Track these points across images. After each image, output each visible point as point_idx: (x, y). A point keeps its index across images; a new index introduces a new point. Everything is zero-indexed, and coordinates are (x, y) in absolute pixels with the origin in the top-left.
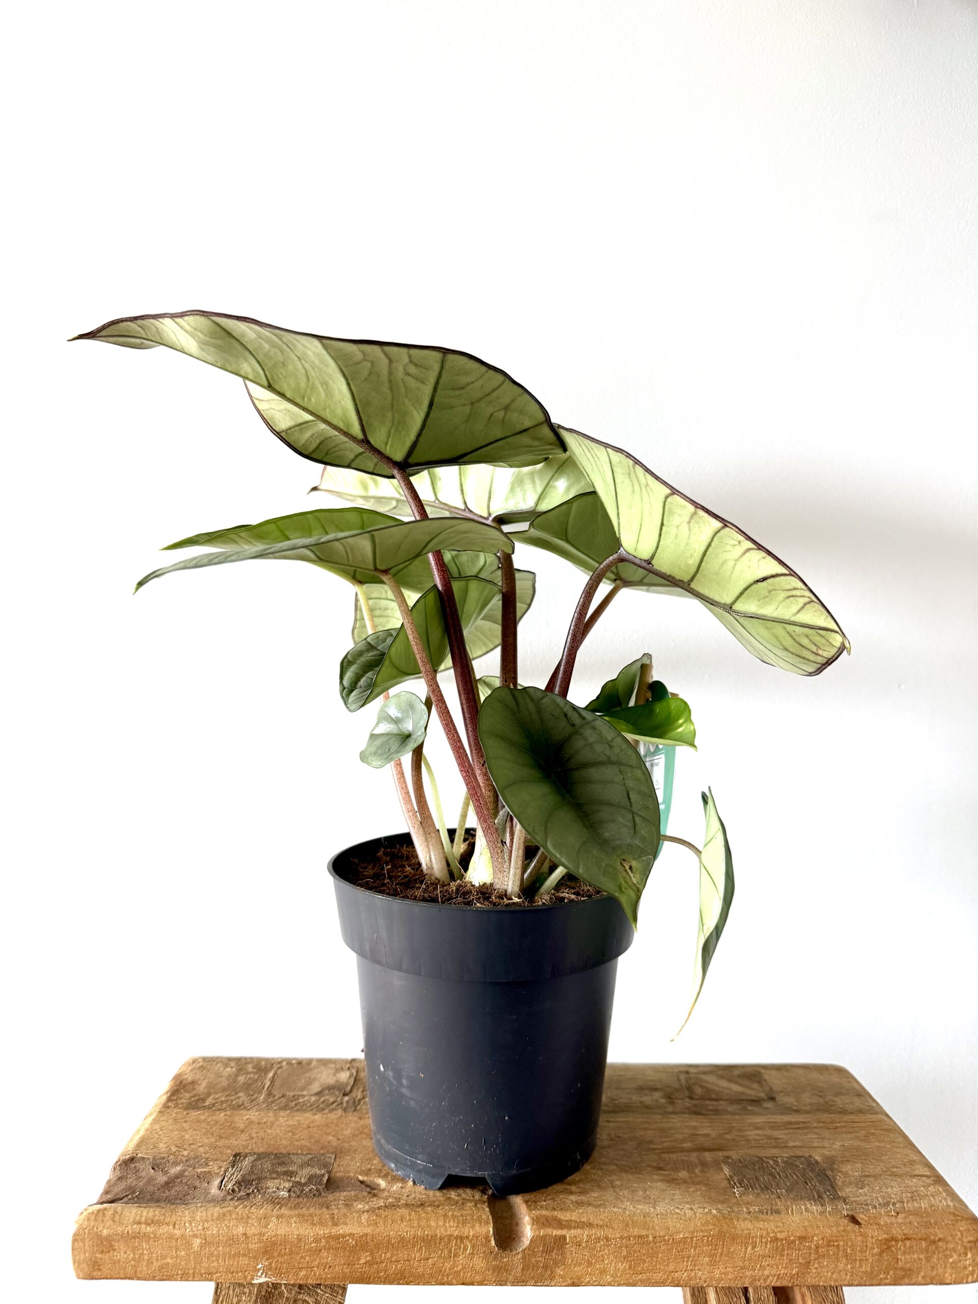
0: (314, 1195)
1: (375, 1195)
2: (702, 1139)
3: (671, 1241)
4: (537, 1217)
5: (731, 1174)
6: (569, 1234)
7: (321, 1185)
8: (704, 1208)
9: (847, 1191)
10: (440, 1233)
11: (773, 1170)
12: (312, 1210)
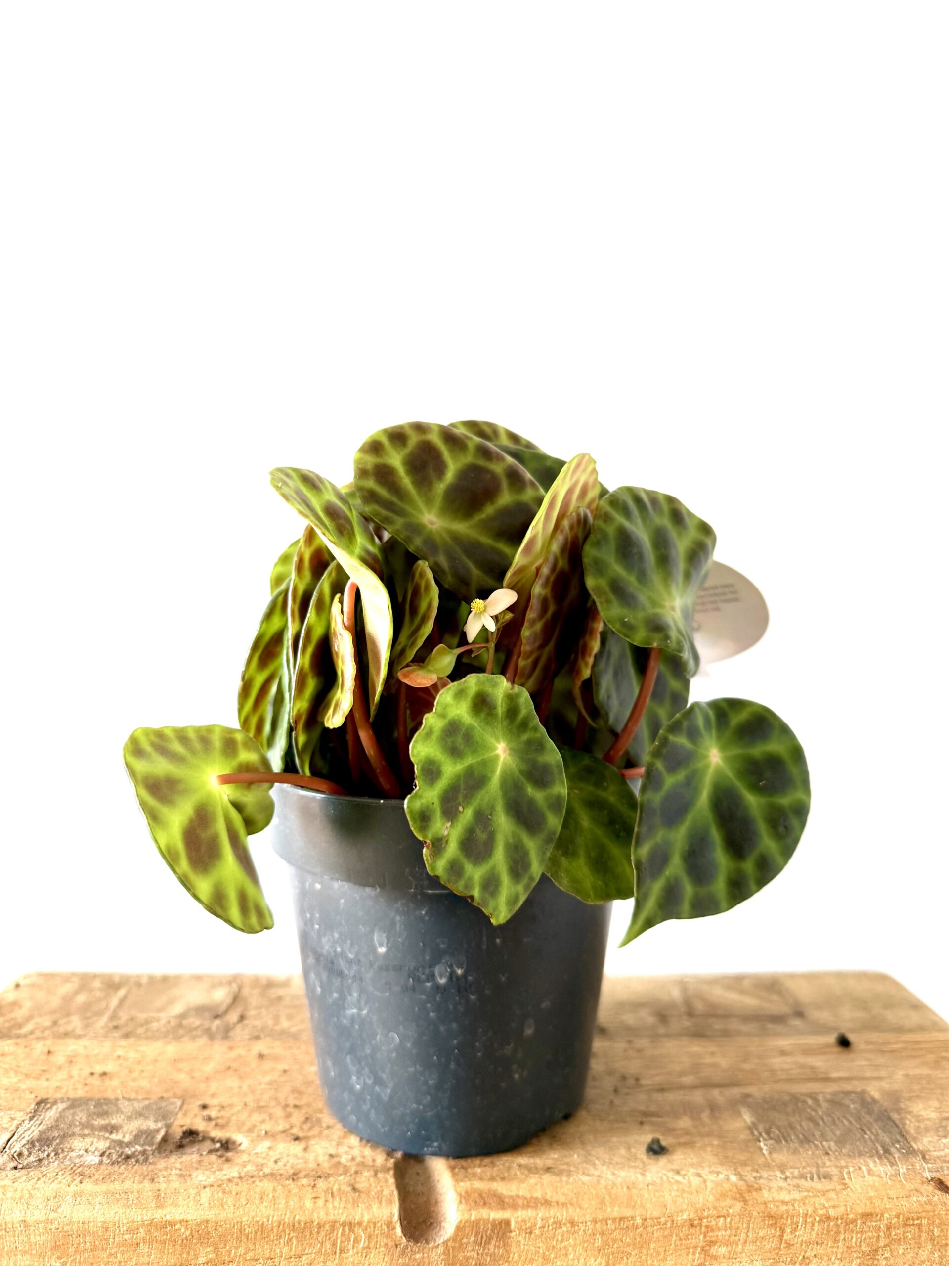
0: (137, 1161)
1: (228, 1160)
3: (669, 1225)
4: (466, 1192)
5: (753, 1119)
6: (515, 1217)
7: (151, 1144)
8: (718, 1173)
9: (925, 1142)
10: (318, 1217)
11: (813, 1113)
12: (128, 1185)
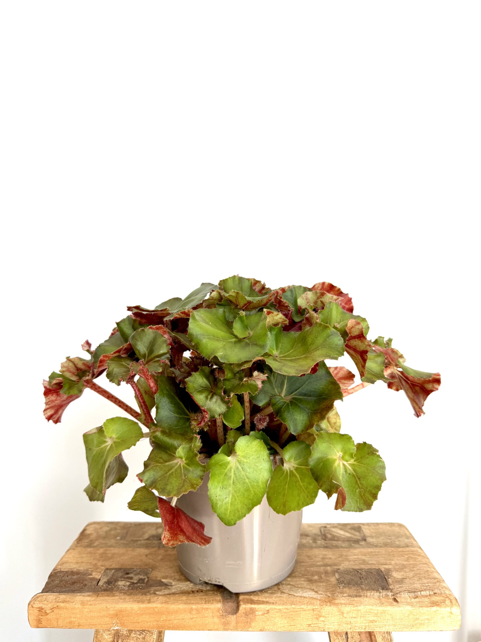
0: (140, 589)
1: (168, 588)
2: (327, 560)
4: (243, 599)
5: (339, 577)
6: (257, 606)
7: (143, 583)
9: (394, 586)
12: (138, 596)
